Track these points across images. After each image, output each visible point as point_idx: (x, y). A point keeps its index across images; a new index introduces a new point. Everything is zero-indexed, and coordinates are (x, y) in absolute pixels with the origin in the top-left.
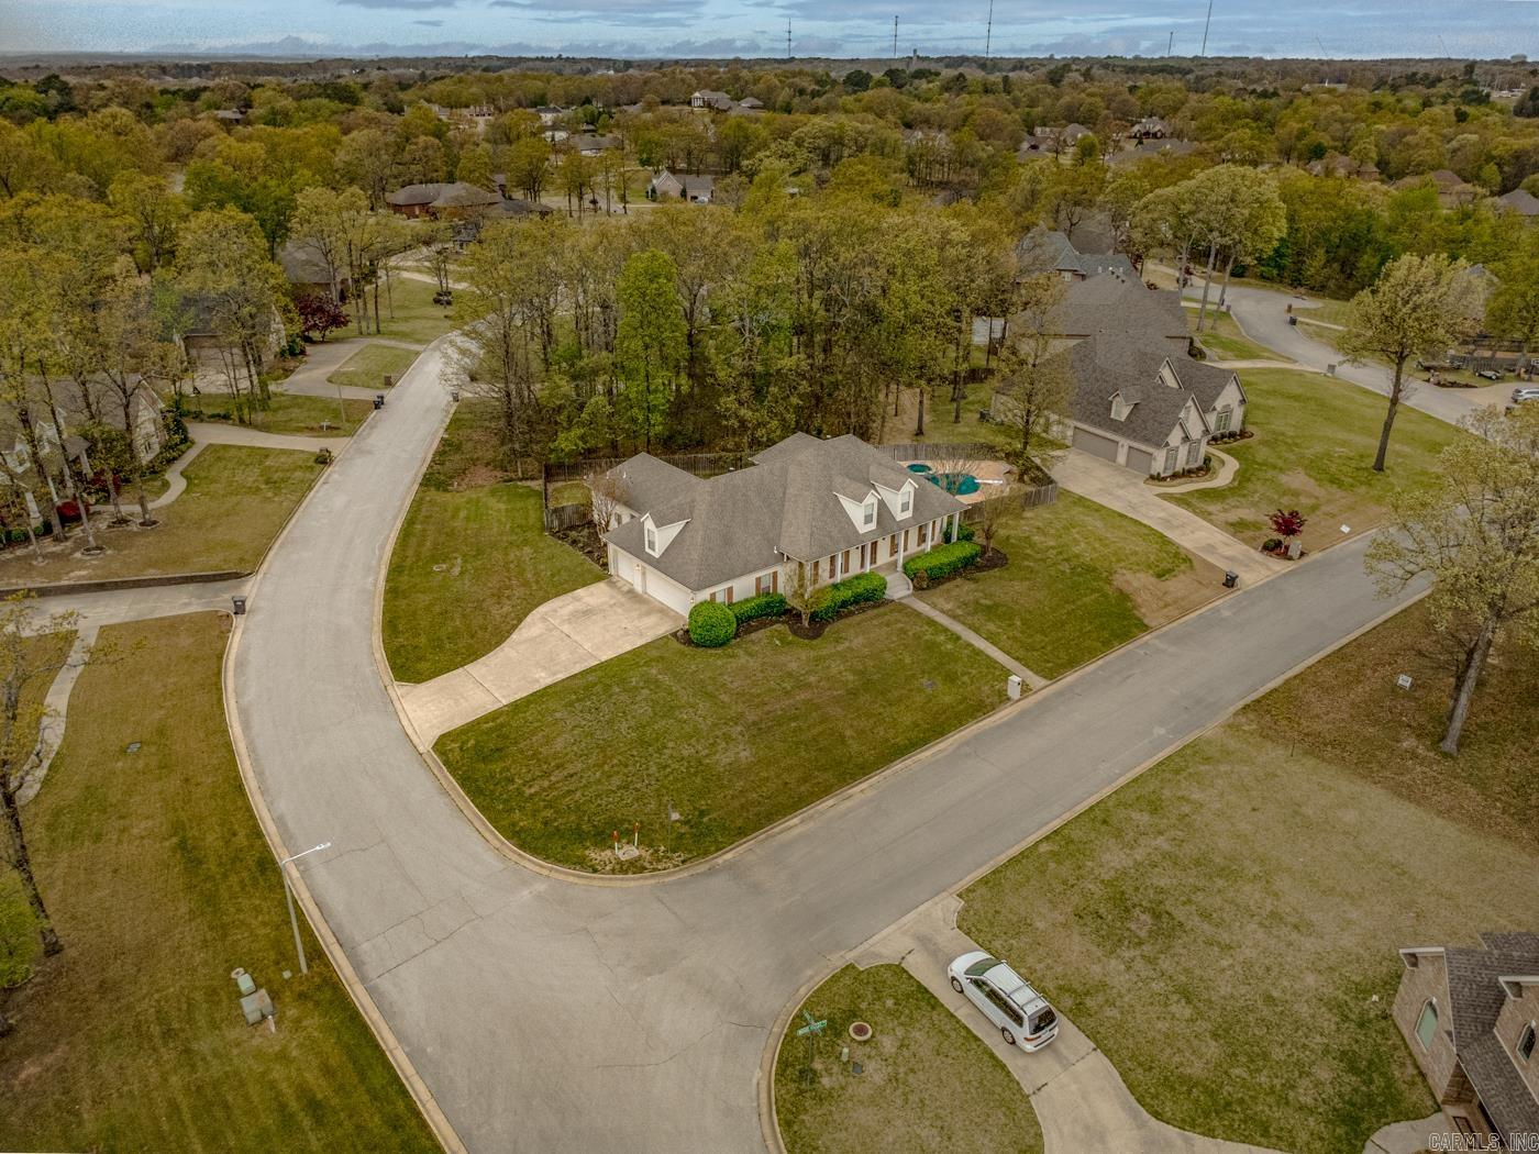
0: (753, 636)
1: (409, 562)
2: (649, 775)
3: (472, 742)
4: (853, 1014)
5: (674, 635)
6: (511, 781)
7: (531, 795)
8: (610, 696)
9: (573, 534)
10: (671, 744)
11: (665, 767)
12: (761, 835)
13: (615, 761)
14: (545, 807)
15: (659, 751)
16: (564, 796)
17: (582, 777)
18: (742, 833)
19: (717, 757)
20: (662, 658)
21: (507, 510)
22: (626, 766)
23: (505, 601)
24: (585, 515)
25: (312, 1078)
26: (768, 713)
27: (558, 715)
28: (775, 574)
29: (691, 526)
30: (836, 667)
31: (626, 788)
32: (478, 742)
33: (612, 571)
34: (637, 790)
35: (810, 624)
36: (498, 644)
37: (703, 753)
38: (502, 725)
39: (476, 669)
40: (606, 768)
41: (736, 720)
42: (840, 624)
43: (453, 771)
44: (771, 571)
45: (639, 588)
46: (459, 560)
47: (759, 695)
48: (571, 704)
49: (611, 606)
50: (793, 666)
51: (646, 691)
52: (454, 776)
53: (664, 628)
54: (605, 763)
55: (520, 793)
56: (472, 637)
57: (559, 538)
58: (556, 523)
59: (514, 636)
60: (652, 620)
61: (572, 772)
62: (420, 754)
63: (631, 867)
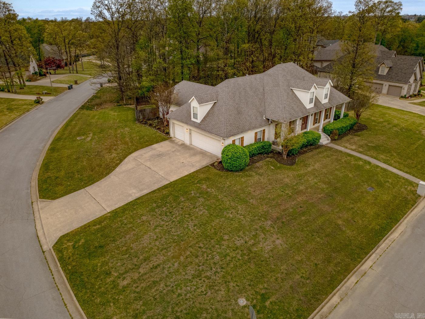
0: (257, 164)
1: (65, 136)
2: (215, 263)
3: (83, 241)
5: (213, 165)
6: (108, 274)
7: (124, 287)
8: (179, 204)
9: (151, 122)
10: (226, 237)
11: (225, 256)
13: (188, 253)
14: (136, 299)
15: (219, 243)
16: (150, 287)
17: (164, 268)
19: (260, 245)
20: (208, 178)
21: (118, 115)
22: (197, 257)
23: (113, 151)
24: (155, 114)
26: (284, 210)
27: (144, 218)
28: (264, 130)
29: (217, 104)
30: (312, 180)
31: (199, 276)
32: (86, 241)
33: (172, 134)
34: (209, 278)
35: (287, 157)
36: (108, 174)
37: (250, 243)
38: (105, 227)
39: (92, 189)
40: (182, 259)
41: (266, 216)
42: (302, 157)
43: (64, 267)
44: (262, 129)
45: (187, 142)
46: (91, 135)
47: (274, 200)
48: (153, 210)
49: (173, 152)
50: (287, 180)
51: (201, 200)
52: (65, 271)
53: (205, 162)
54: (181, 255)
55: (115, 285)
56: (92, 171)
57: (143, 124)
58: (141, 117)
59: (117, 169)
60: (198, 158)
61: (155, 264)
62: (44, 252)
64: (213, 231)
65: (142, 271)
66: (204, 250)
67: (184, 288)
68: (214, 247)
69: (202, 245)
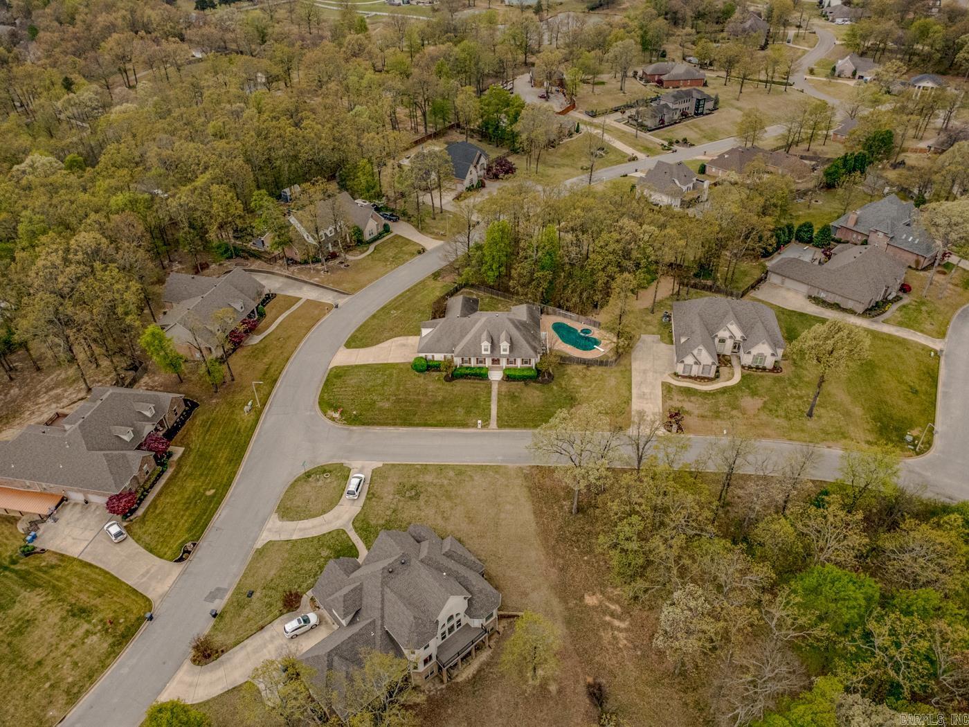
2: (361, 399)
3: (340, 371)
4: (330, 472)
7: (334, 391)
11: (366, 399)
12: (367, 427)
14: (333, 396)
16: (339, 395)
18: (363, 424)
19: (380, 403)
22: (359, 394)
25: (243, 427)
26: (406, 397)
30: (441, 393)
34: (354, 402)
36: (374, 345)
37: (378, 400)
39: (362, 351)
41: (396, 395)
42: (461, 381)
46: (400, 311)
51: (387, 376)
52: (326, 378)
54: (355, 391)
59: (380, 345)
61: (347, 390)
62: (327, 368)
63: (333, 419)
64: (373, 390)
65: (342, 390)
67: (345, 400)
68: (367, 395)
69: (364, 393)
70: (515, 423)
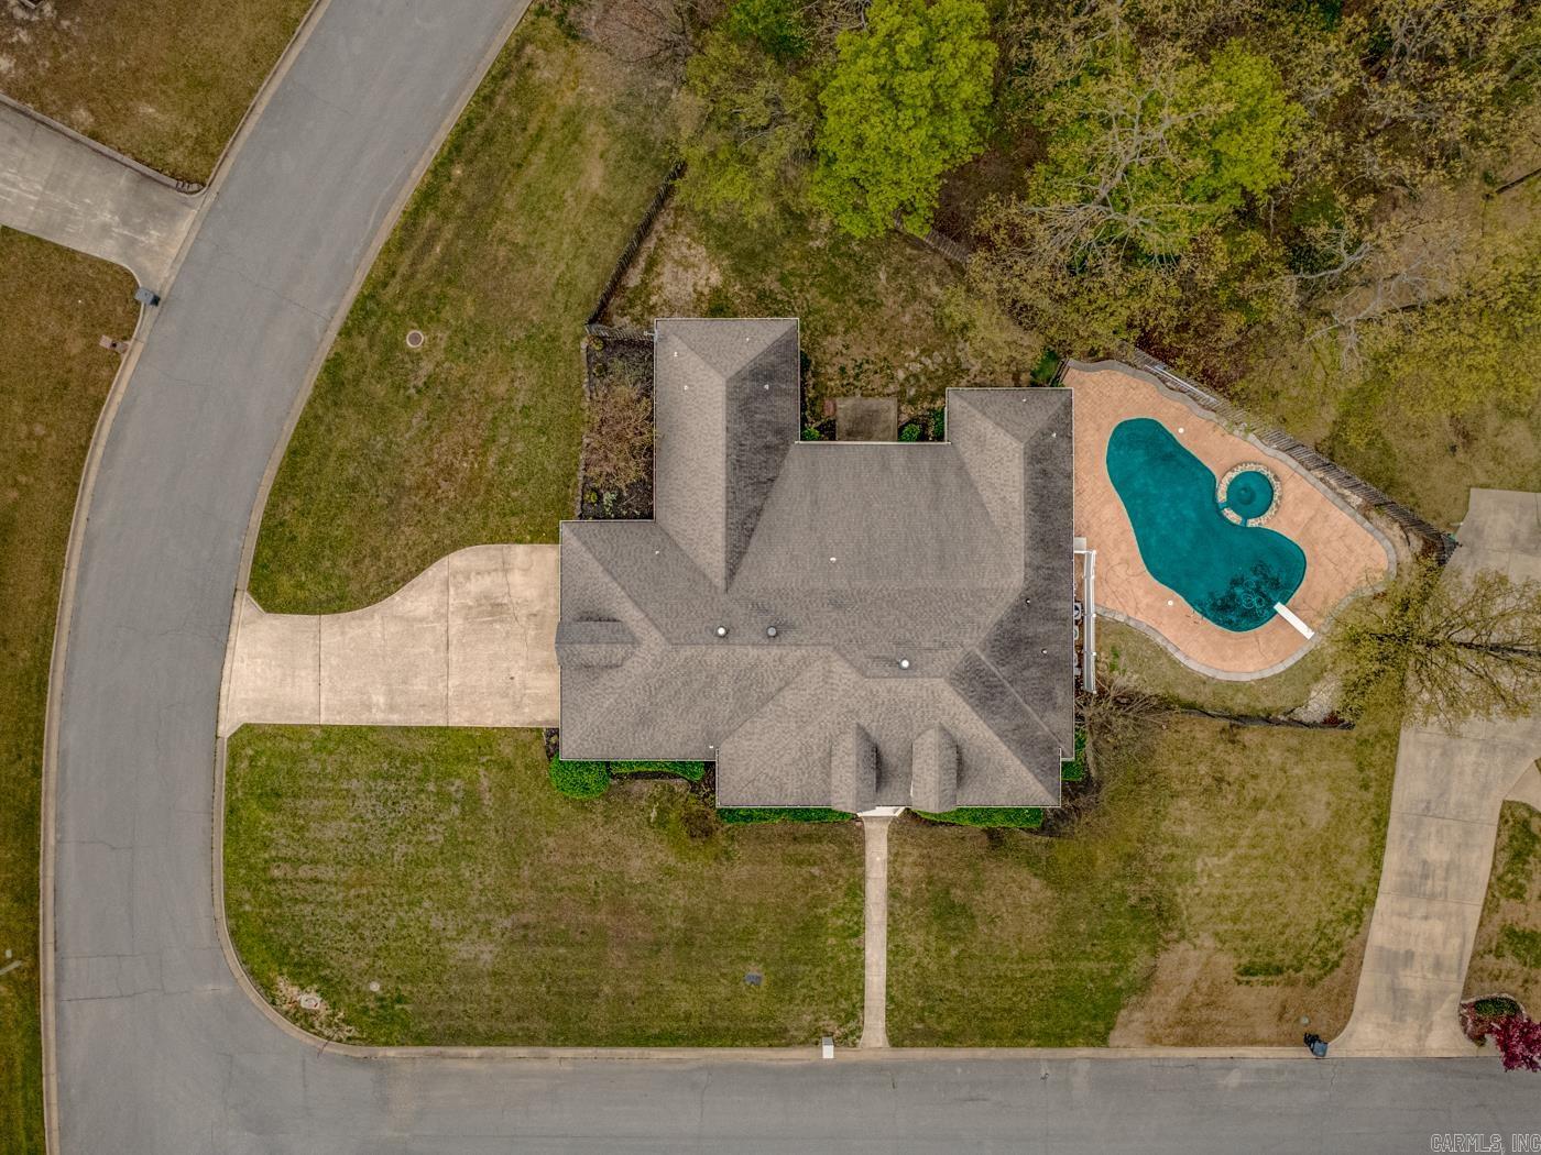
2: (383, 927)
6: (267, 845)
7: (273, 878)
8: (419, 793)
11: (403, 927)
15: (411, 904)
16: (297, 901)
17: (325, 890)
19: (459, 946)
31: (354, 929)
32: (268, 765)
34: (362, 938)
36: (374, 599)
37: (449, 934)
39: (330, 631)
40: (352, 894)
41: (514, 909)
46: (445, 340)
48: (375, 776)
51: (456, 810)
54: (354, 886)
55: (266, 868)
56: (355, 566)
61: (319, 876)
62: (217, 737)
63: (303, 1018)
64: (420, 882)
65: (301, 873)
66: (386, 901)
67: (328, 931)
68: (401, 905)
69: (388, 893)
70: (947, 1026)
